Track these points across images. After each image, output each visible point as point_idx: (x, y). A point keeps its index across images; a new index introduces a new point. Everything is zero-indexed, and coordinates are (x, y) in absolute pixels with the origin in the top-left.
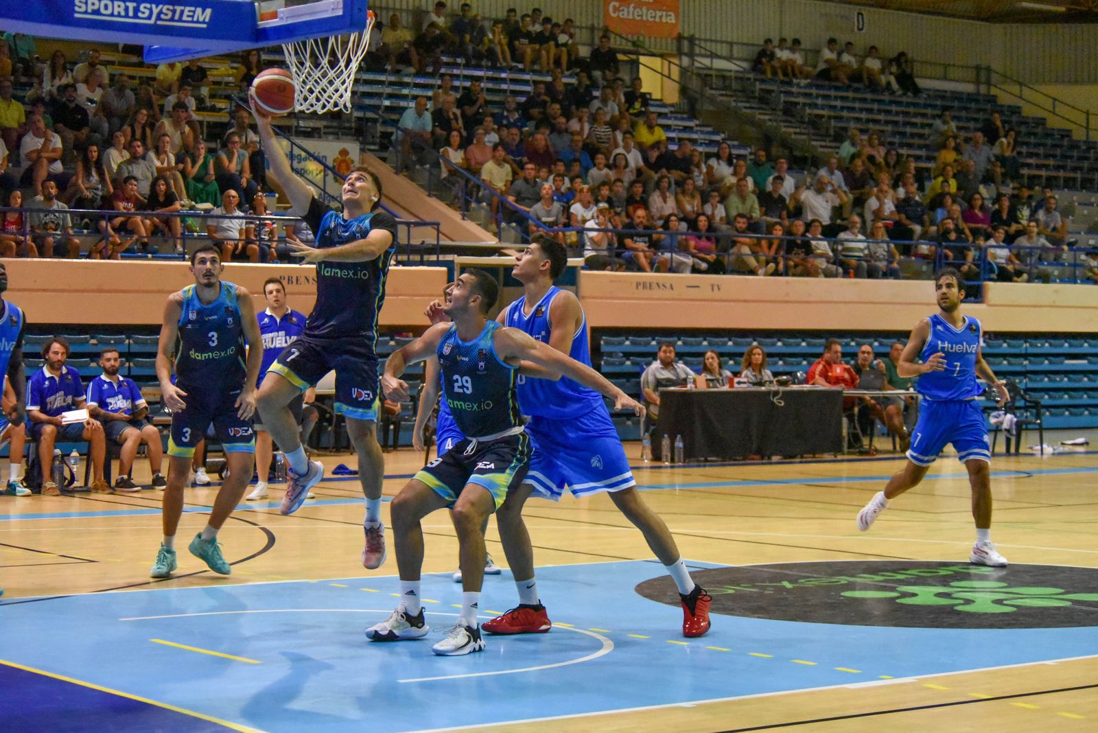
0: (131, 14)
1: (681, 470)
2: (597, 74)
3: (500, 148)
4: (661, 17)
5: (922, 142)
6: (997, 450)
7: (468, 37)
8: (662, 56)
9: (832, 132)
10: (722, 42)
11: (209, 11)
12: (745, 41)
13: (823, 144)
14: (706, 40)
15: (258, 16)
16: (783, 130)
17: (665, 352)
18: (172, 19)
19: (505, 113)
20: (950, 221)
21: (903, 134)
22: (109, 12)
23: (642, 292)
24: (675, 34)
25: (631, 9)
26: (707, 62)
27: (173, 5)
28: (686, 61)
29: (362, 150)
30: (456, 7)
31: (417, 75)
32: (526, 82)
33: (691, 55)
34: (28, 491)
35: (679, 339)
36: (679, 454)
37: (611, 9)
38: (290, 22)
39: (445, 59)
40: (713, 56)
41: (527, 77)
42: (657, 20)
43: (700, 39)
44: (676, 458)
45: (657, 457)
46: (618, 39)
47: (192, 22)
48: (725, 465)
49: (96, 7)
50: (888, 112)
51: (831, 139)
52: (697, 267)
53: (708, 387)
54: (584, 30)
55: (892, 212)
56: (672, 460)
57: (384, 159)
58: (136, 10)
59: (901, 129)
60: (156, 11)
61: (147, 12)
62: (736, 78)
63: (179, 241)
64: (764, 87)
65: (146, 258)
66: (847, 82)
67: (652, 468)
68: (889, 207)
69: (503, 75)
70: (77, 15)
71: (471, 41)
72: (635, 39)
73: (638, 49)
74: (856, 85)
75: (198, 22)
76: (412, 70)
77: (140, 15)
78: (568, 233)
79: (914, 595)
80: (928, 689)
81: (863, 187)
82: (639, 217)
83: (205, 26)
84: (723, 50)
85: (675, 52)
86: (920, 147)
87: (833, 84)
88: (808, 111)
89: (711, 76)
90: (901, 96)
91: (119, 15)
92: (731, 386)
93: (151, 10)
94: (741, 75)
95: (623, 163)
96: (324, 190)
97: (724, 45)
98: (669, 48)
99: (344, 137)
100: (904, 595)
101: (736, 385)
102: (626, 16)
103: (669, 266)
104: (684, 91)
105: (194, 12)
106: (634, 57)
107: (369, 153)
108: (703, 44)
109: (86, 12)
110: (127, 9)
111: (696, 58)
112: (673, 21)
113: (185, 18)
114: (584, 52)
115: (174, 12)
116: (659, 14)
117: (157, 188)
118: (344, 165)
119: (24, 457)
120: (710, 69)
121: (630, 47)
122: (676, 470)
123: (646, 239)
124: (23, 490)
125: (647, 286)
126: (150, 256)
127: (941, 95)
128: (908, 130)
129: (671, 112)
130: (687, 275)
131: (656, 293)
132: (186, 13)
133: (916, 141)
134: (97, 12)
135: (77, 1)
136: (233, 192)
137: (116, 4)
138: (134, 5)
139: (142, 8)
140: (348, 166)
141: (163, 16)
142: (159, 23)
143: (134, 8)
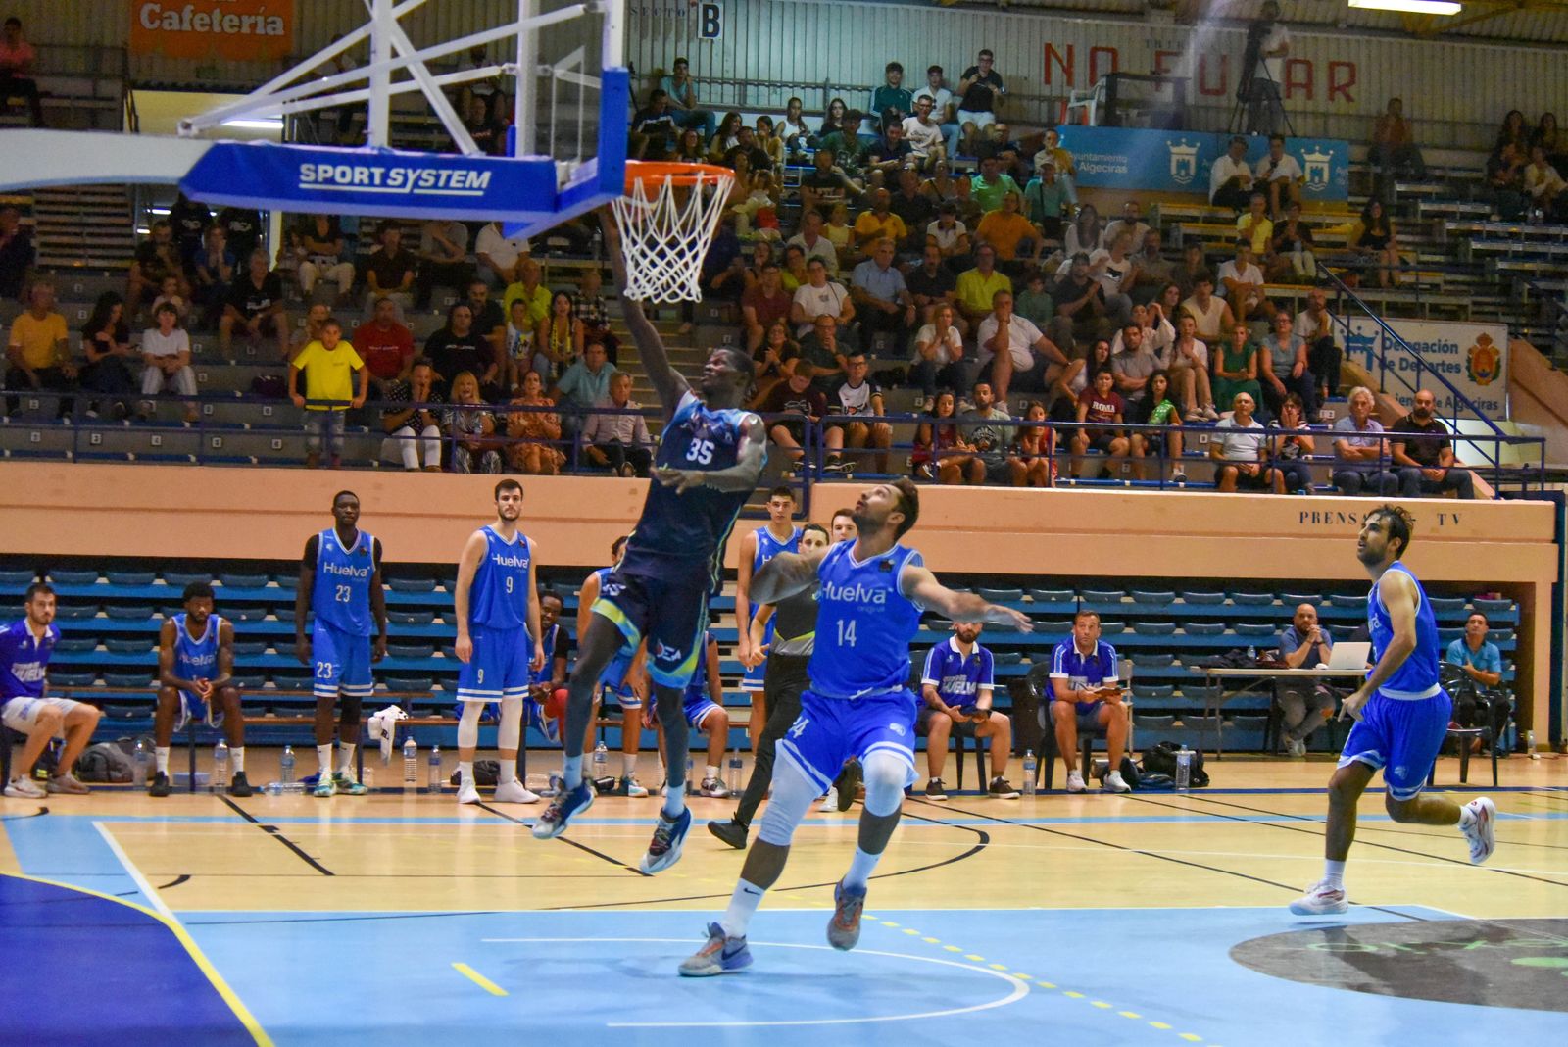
0: (377, 181)
4: (253, 26)
11: (487, 175)
15: (558, 178)
18: (435, 186)
22: (347, 179)
27: (437, 169)
38: (575, 185)
42: (246, 30)
47: (464, 189)
49: (329, 175)
58: (385, 176)
60: (412, 176)
61: (400, 179)
63: (1177, 464)
65: (1121, 486)
70: (302, 186)
75: (471, 188)
77: (390, 182)
83: (481, 193)
91: (361, 184)
93: (405, 176)
105: (466, 176)
107: (1521, 341)
109: (316, 182)
110: (372, 176)
113: (453, 184)
115: (438, 177)
116: (247, 20)
126: (1127, 483)
132: (455, 178)
134: (331, 181)
135: (304, 168)
136: (1245, 396)
137: (358, 169)
138: (382, 170)
139: (393, 173)
140: (1490, 359)
141: (422, 183)
142: (416, 191)
143: (382, 175)
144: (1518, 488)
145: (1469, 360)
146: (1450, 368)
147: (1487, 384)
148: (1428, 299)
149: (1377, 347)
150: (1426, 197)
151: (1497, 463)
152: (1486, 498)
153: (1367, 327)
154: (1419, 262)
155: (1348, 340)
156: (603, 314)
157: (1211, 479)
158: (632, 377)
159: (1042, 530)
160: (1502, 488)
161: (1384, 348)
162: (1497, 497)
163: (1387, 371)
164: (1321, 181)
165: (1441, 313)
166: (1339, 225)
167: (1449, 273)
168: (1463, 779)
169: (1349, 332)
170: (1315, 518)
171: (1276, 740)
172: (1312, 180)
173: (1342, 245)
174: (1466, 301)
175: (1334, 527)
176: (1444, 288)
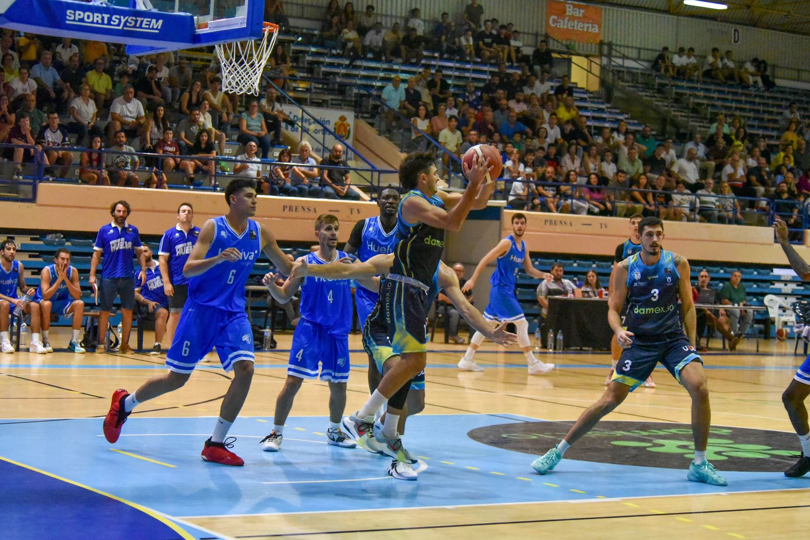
0: (106, 22)
1: (561, 356)
2: (537, 68)
3: (453, 120)
4: (588, 28)
5: (775, 126)
6: (798, 352)
7: (443, 38)
8: (587, 56)
9: (709, 116)
10: (632, 47)
11: (161, 22)
12: (650, 47)
13: (702, 124)
14: (620, 46)
15: (196, 26)
16: (673, 113)
17: (557, 270)
18: (135, 26)
19: (467, 94)
20: (784, 185)
21: (762, 120)
22: (91, 20)
23: (548, 227)
24: (598, 41)
25: (566, 22)
26: (620, 61)
27: (136, 17)
28: (605, 61)
29: (356, 117)
30: (436, 16)
31: (404, 64)
32: (484, 72)
33: (609, 56)
34: (83, 350)
35: (575, 262)
36: (560, 344)
37: (551, 22)
38: (215, 30)
39: (425, 53)
40: (624, 57)
41: (486, 68)
42: (585, 30)
43: (617, 45)
44: (557, 348)
45: (544, 345)
46: (555, 42)
47: (149, 28)
48: (595, 353)
49: (81, 17)
50: (753, 103)
51: (707, 121)
52: (591, 210)
53: (584, 296)
54: (530, 36)
55: (742, 176)
56: (555, 348)
57: (372, 125)
58: (110, 19)
59: (761, 116)
60: (123, 21)
61: (117, 21)
62: (643, 74)
63: (213, 178)
64: (662, 81)
65: (188, 189)
66: (724, 81)
67: (541, 353)
68: (741, 172)
69: (468, 66)
70: (67, 22)
71: (446, 40)
72: (568, 43)
73: (570, 51)
74: (730, 82)
75: (153, 29)
76: (400, 60)
77: (112, 23)
78: (499, 182)
79: (663, 445)
80: (626, 506)
81: (723, 158)
82: (549, 173)
83: (157, 31)
84: (634, 54)
85: (597, 53)
86: (773, 129)
87: (714, 81)
88: (692, 100)
89: (623, 72)
90: (764, 92)
91: (97, 23)
92: (601, 297)
93: (120, 20)
94: (644, 72)
95: (544, 134)
96: (323, 145)
97: (634, 50)
98: (593, 50)
99: (346, 108)
100: (655, 445)
101: (604, 296)
102: (562, 27)
103: (570, 209)
104: (603, 83)
105: (150, 22)
106: (566, 56)
107: (361, 120)
108: (618, 49)
109: (74, 20)
110: (103, 19)
111: (613, 59)
112: (597, 31)
113: (144, 26)
114: (528, 51)
115: (136, 21)
116: (586, 25)
117: (201, 138)
118: (342, 128)
119: (82, 326)
120: (623, 66)
121: (565, 49)
122: (557, 355)
123: (555, 189)
124: (79, 349)
125: (552, 222)
126: (192, 187)
127: (795, 92)
128: (766, 116)
129: (590, 98)
130: (584, 216)
131: (559, 228)
132: (145, 22)
133: (771, 125)
134: (82, 20)
135: (68, 12)
136: (253, 144)
137: (96, 15)
138: (109, 16)
139: (113, 18)
140: (345, 128)
141: (128, 24)
142: (125, 28)
143: (108, 18)
145: (335, 128)
148: (305, 96)
151: (371, 183)
154: (301, 77)
159: (155, 211)
162: (371, 201)
167: (312, 83)
170: (291, 209)
174: (326, 98)
175: (301, 214)
176: (314, 91)
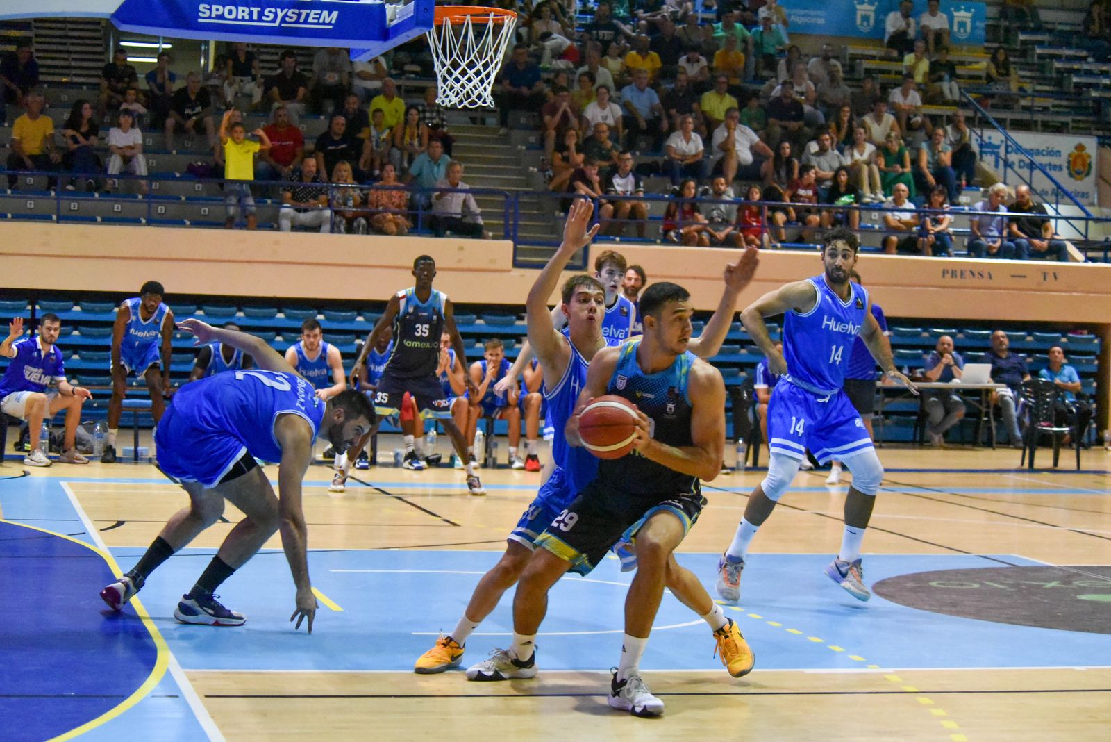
0: (255, 17)
11: (335, 14)
15: (387, 17)
18: (297, 22)
22: (233, 16)
27: (299, 9)
29: (1100, 145)
38: (401, 20)
47: (318, 24)
49: (220, 12)
58: (261, 14)
60: (280, 14)
61: (272, 16)
70: (200, 20)
75: (324, 23)
77: (264, 18)
83: (331, 27)
91: (243, 19)
93: (276, 14)
105: (320, 14)
109: (210, 17)
110: (251, 13)
113: (310, 20)
115: (299, 15)
117: (839, 178)
132: (312, 15)
134: (221, 17)
135: (201, 7)
136: (902, 186)
137: (240, 9)
138: (259, 9)
139: (266, 12)
140: (1084, 161)
141: (287, 19)
142: (283, 25)
143: (258, 12)
144: (1101, 254)
145: (1069, 162)
146: (1055, 167)
147: (1081, 179)
148: (1039, 118)
149: (1002, 152)
150: (1041, 44)
151: (1086, 237)
152: (1077, 261)
153: (995, 136)
154: (1035, 91)
155: (981, 146)
156: (443, 120)
157: (879, 245)
158: (463, 166)
160: (1090, 254)
161: (1007, 152)
162: (1086, 261)
163: (1009, 170)
164: (965, 31)
165: (1048, 128)
166: (977, 63)
167: (1056, 99)
168: (1056, 464)
169: (982, 140)
170: (953, 274)
171: (922, 435)
172: (959, 31)
173: (979, 77)
174: (1068, 119)
175: (968, 281)
176: (1052, 109)
